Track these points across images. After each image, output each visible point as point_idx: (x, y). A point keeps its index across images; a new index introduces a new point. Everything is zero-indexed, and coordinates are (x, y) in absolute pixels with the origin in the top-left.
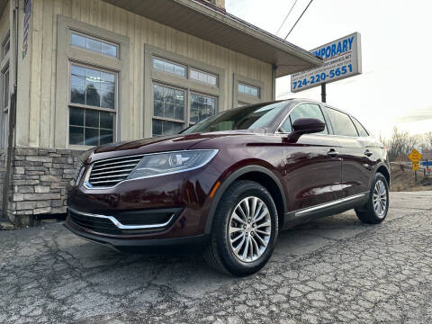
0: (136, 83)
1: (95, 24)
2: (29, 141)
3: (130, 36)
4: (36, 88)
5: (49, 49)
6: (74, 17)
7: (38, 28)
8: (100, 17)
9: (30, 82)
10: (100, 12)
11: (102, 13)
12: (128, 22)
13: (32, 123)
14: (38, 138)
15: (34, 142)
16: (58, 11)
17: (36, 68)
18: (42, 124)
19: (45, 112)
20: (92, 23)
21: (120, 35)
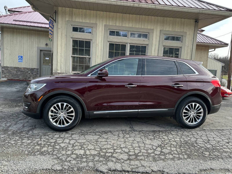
0: (100, 44)
1: (82, 21)
2: (57, 70)
3: (98, 22)
4: (59, 51)
5: (64, 35)
6: (73, 20)
7: (60, 28)
8: (84, 17)
9: (57, 49)
10: (84, 16)
11: (85, 15)
12: (96, 16)
13: (58, 64)
14: (60, 69)
15: (59, 70)
16: (67, 19)
17: (59, 43)
18: (61, 64)
19: (63, 60)
20: (81, 21)
21: (93, 23)
